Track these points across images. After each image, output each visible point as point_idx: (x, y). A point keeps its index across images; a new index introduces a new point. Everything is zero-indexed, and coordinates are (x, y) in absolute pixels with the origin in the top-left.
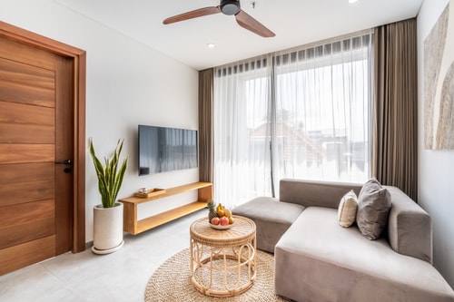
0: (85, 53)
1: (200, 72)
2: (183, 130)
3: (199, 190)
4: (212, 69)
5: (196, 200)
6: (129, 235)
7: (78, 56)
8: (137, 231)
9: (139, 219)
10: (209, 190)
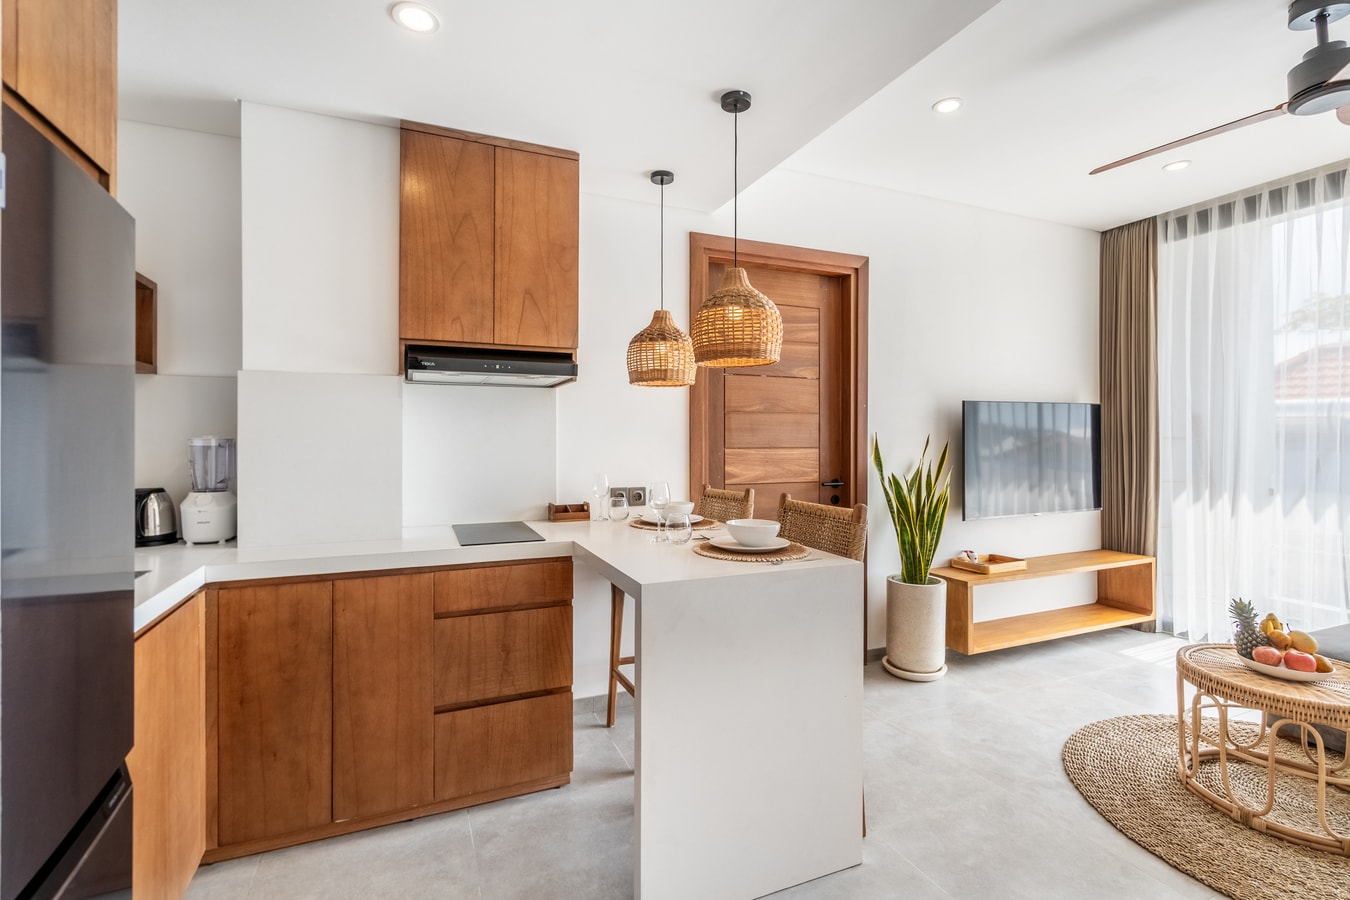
0: (866, 261)
1: (1104, 234)
2: (1040, 405)
3: (1099, 572)
4: (1154, 218)
5: (1092, 599)
6: (958, 655)
7: (857, 270)
8: (974, 648)
9: (975, 621)
10: (1144, 575)
